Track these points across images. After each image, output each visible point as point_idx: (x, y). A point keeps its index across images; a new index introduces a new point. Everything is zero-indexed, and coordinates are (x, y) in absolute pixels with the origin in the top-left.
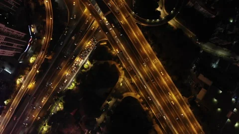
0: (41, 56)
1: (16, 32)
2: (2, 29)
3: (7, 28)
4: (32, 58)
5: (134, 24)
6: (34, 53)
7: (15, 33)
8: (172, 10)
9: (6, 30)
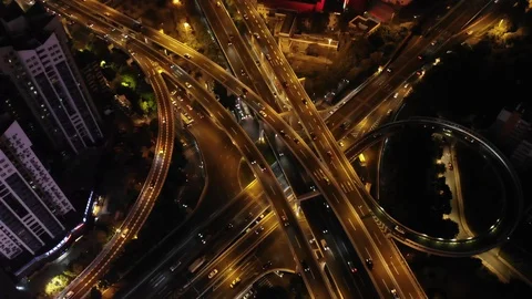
0: (86, 281)
1: (50, 184)
2: (19, 151)
3: (33, 155)
4: (56, 279)
5: (381, 238)
6: (70, 267)
7: (48, 188)
8: (494, 223)
9: (26, 160)
